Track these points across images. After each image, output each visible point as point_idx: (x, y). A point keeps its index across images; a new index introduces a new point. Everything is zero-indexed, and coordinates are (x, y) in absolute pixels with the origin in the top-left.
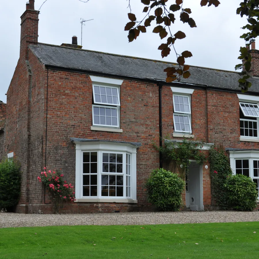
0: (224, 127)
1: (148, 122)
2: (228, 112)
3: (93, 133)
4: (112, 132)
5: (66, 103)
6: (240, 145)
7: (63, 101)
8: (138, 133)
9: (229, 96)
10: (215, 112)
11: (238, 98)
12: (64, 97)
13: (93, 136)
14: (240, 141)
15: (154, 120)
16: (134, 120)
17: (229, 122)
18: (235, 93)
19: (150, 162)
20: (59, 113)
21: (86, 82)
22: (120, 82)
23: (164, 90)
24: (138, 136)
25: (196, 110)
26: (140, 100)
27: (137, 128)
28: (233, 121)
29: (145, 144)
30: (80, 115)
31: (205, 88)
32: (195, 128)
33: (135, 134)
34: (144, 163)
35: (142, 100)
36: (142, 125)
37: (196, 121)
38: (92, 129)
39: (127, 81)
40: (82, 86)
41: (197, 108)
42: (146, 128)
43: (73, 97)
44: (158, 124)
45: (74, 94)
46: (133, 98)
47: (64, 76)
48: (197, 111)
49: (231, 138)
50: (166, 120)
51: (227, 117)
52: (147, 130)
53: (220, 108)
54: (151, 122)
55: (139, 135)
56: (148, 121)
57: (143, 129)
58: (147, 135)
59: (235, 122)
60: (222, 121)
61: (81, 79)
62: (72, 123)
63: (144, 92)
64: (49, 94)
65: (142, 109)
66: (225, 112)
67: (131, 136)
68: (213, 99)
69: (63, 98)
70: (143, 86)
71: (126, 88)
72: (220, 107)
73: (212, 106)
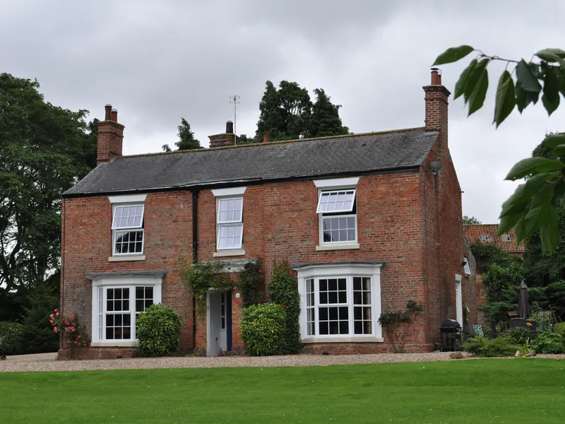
0: (291, 234)
1: (179, 243)
2: (297, 211)
3: (112, 265)
4: (134, 261)
5: (83, 234)
6: (317, 258)
7: (81, 231)
8: (165, 258)
9: (301, 186)
10: (276, 214)
11: (315, 186)
12: (81, 227)
13: (111, 268)
14: (318, 251)
15: (186, 238)
16: (160, 242)
17: (300, 224)
18: (310, 180)
19: (179, 294)
20: (76, 247)
21: (104, 205)
22: (143, 197)
23: (203, 196)
24: (165, 262)
25: (250, 214)
26: (168, 215)
27: (164, 252)
28: (305, 222)
29: (174, 271)
30: (98, 245)
31: (261, 182)
32: (247, 240)
33: (161, 260)
34: (172, 296)
35: (171, 215)
36: (171, 247)
37: (249, 231)
38: (109, 260)
39: (151, 194)
40: (100, 211)
41: (252, 212)
42: (176, 250)
43: (90, 226)
44: (191, 243)
45: (91, 222)
46: (159, 214)
47: (81, 203)
48: (250, 216)
49: (302, 248)
50: (205, 236)
51: (295, 218)
52: (176, 253)
53: (284, 207)
54: (181, 241)
55: (166, 260)
56: (178, 241)
57: (172, 252)
58: (177, 259)
59: (309, 224)
60: (288, 225)
61: (99, 202)
62: (89, 255)
63: (173, 205)
64: (66, 227)
65: (169, 226)
66: (292, 211)
67: (156, 263)
68: (272, 196)
69: (80, 229)
70: (172, 197)
71: (150, 203)
72: (284, 205)
73: (271, 206)
